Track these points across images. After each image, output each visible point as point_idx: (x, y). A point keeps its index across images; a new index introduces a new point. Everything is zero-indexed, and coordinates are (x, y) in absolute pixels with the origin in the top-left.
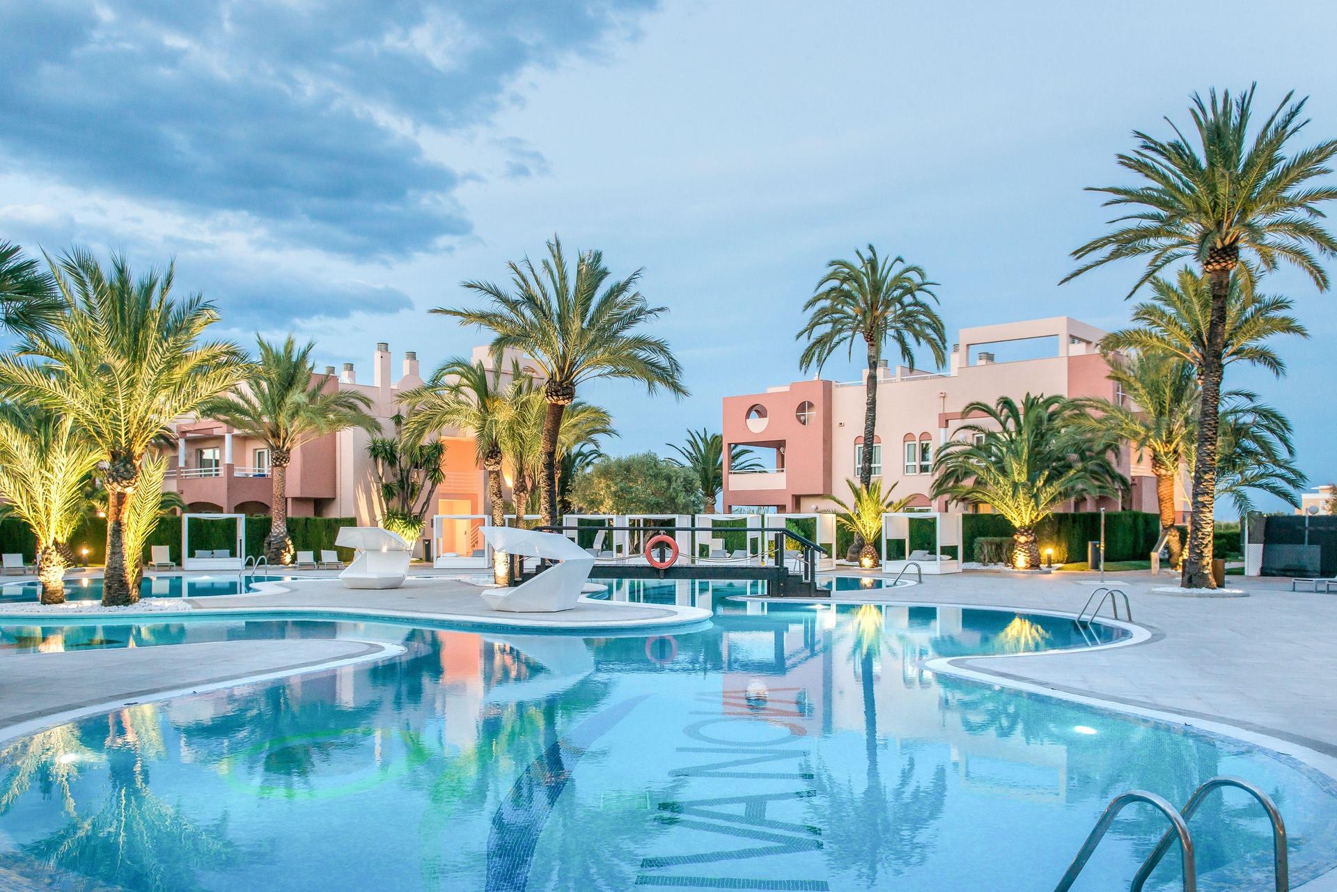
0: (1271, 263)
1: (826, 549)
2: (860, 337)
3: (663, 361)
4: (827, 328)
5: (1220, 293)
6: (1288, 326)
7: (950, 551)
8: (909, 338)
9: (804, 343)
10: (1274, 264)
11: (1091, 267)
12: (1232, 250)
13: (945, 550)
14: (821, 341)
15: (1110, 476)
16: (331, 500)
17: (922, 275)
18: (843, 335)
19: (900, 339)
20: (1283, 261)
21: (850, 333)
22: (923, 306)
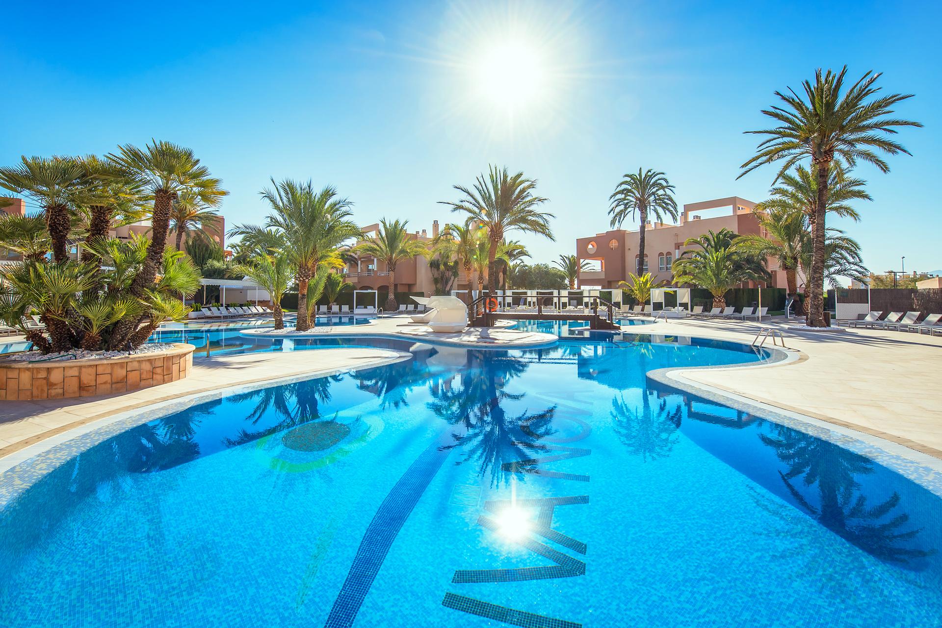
0: (852, 163)
1: (617, 305)
2: (637, 209)
3: (541, 222)
4: (622, 207)
5: (823, 174)
6: (860, 195)
7: (685, 306)
8: (660, 210)
9: (612, 215)
10: (854, 162)
11: (752, 169)
12: (831, 151)
13: (681, 305)
14: (620, 213)
15: (763, 272)
16: (415, 284)
17: (667, 182)
18: (629, 210)
19: (656, 211)
20: (859, 161)
21: (633, 209)
22: (668, 196)
